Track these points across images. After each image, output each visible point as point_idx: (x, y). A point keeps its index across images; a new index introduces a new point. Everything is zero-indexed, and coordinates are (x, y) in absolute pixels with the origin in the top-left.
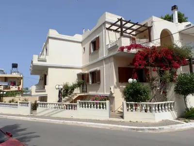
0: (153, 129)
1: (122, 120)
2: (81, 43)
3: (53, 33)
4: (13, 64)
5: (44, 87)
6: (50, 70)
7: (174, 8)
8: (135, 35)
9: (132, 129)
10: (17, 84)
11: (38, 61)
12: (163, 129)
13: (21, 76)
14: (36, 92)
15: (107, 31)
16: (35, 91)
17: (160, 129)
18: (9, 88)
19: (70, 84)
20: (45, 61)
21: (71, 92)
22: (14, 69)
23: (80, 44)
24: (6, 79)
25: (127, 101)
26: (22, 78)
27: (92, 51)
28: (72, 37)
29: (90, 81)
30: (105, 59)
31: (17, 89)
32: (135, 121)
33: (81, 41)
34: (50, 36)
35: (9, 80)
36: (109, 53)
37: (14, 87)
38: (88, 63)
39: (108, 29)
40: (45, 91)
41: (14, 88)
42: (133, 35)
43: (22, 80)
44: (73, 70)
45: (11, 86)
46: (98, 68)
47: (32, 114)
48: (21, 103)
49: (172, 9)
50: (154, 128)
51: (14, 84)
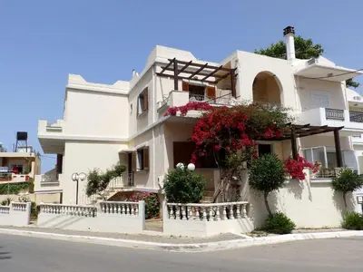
0: (191, 247)
1: (160, 234)
2: (128, 96)
3: (75, 80)
4: (18, 133)
5: (57, 178)
6: (68, 146)
7: (288, 30)
8: (215, 83)
9: (163, 247)
10: (24, 170)
11: (48, 130)
12: (206, 246)
13: (33, 155)
14: (42, 185)
15: (158, 78)
16: (40, 184)
17: (201, 246)
18: (10, 178)
19: (102, 171)
20: (60, 131)
21: (104, 186)
22: (21, 143)
23: (126, 98)
24: (5, 161)
25: (168, 202)
26: (33, 159)
27: (140, 112)
28: (110, 86)
29: (138, 166)
30: (154, 128)
31: (23, 180)
32: (178, 235)
33: (127, 92)
34: (70, 86)
35: (10, 163)
36: (159, 117)
37: (18, 176)
38: (136, 133)
39: (160, 75)
40: (58, 185)
41: (18, 178)
42: (210, 82)
43: (33, 163)
44: (111, 145)
45: (13, 175)
46: (146, 144)
47: (30, 226)
48: (14, 205)
49: (285, 34)
50: (192, 245)
51: (19, 170)
